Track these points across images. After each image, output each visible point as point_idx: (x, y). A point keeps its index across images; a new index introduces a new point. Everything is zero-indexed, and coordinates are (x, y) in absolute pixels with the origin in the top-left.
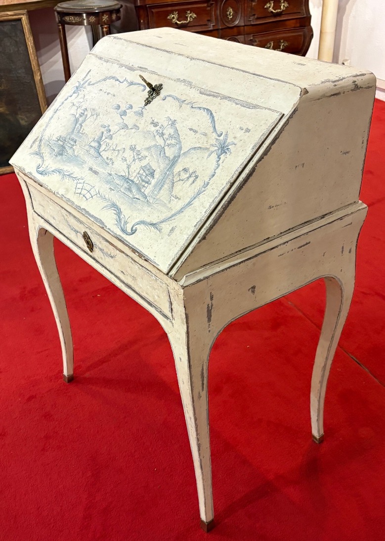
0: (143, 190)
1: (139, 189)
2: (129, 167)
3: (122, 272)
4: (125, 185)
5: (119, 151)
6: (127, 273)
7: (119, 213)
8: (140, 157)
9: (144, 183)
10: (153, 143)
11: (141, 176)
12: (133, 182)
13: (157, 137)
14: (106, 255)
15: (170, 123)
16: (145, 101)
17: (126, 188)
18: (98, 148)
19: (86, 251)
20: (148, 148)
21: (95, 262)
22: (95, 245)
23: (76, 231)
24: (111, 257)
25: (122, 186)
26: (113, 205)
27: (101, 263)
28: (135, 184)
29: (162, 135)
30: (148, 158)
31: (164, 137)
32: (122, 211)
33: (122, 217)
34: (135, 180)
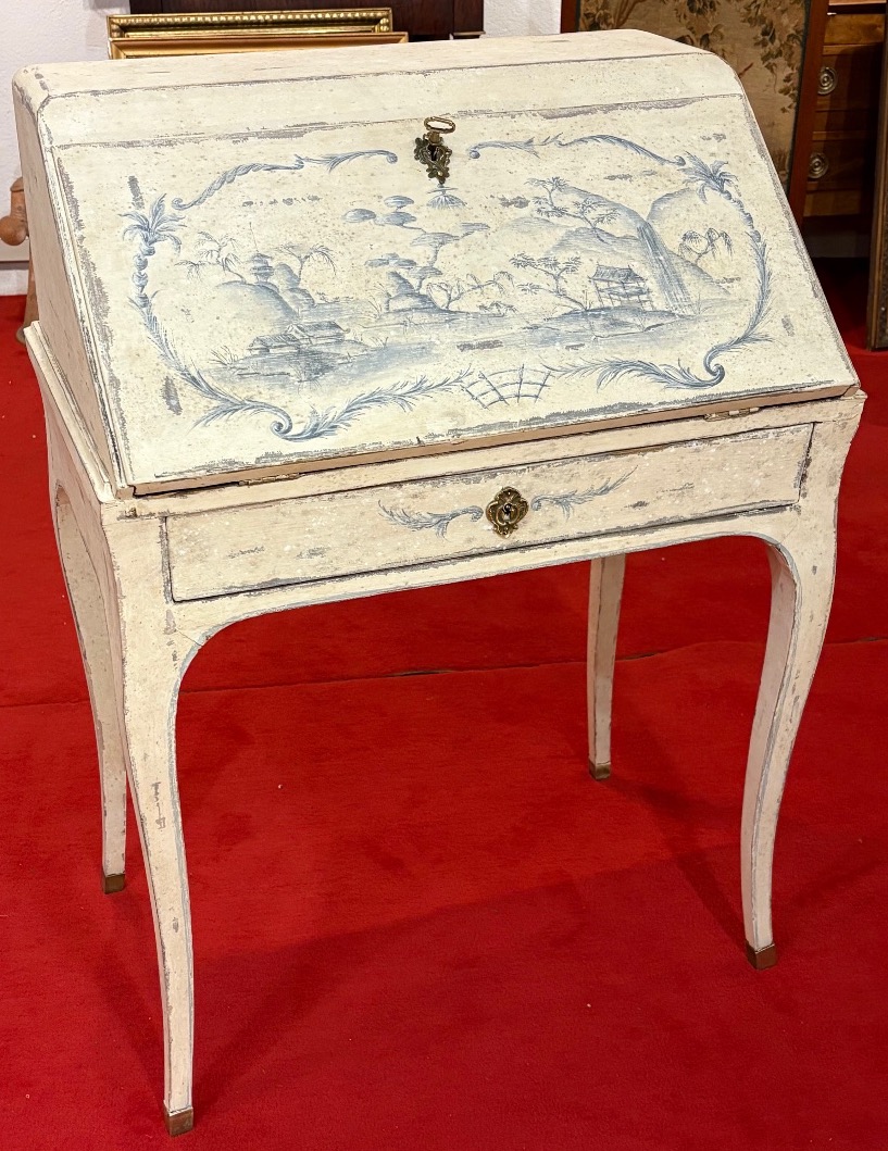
0: (647, 307)
1: (638, 312)
2: (560, 293)
3: (635, 506)
4: (598, 323)
5: (494, 282)
6: (660, 494)
7: (647, 369)
8: (562, 266)
9: (636, 298)
10: (561, 233)
11: (611, 292)
12: (609, 308)
13: (554, 219)
14: (582, 500)
15: (550, 187)
16: (431, 176)
17: (605, 326)
18: (427, 304)
19: (474, 551)
20: (562, 245)
21: (517, 553)
22: (538, 501)
23: (442, 521)
24: (605, 490)
25: (592, 328)
26: (617, 366)
27: (544, 541)
28: (616, 308)
29: (561, 212)
30: (584, 259)
31: (569, 212)
32: (647, 361)
33: (662, 369)
34: (607, 303)
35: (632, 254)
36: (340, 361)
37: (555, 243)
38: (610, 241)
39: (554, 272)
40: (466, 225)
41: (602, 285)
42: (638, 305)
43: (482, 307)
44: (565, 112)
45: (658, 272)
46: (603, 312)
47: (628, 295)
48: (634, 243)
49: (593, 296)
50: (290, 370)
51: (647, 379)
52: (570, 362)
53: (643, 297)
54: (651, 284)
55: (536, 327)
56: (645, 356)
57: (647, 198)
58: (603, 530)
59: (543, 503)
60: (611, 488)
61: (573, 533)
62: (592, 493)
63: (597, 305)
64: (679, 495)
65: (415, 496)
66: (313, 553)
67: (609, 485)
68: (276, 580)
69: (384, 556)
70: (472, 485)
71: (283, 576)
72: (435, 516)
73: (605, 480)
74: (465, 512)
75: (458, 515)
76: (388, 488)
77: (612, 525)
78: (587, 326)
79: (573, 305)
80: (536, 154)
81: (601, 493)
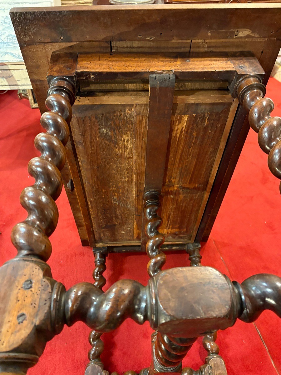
3: (18, 81)
6: (22, 79)
8: (2, 33)
11: (10, 39)
12: (8, 42)
15: (5, 18)
17: (6, 45)
20: (4, 29)
25: (4, 45)
26: (6, 53)
28: (10, 42)
29: (5, 23)
32: (12, 53)
33: (15, 55)
42: (14, 42)
44: (13, 3)
49: (6, 39)
51: (12, 56)
58: (13, 84)
63: (6, 41)
79: (2, 41)
81: (9, 77)
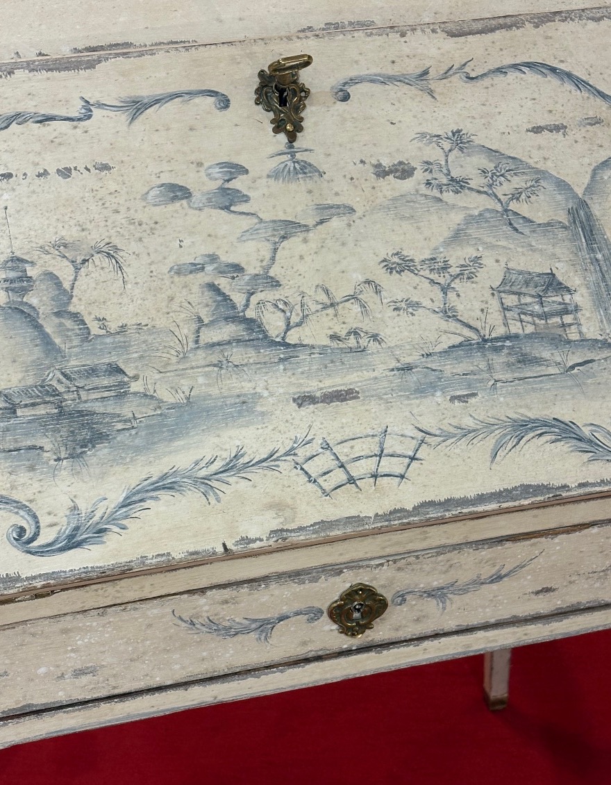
0: (574, 336)
1: (559, 341)
2: (449, 313)
3: (537, 593)
4: (499, 360)
5: (353, 297)
6: (573, 578)
7: (565, 431)
8: (454, 270)
9: (557, 320)
10: (457, 218)
11: (522, 310)
12: (517, 336)
13: (449, 196)
14: (464, 590)
15: (447, 145)
16: (277, 130)
17: (509, 365)
18: (254, 332)
19: (310, 655)
20: (457, 237)
21: (372, 654)
22: (402, 596)
23: (265, 627)
24: (498, 578)
25: (490, 368)
26: (522, 428)
27: (409, 637)
28: (529, 337)
29: (459, 185)
30: (488, 261)
31: (473, 184)
32: (566, 419)
33: (586, 431)
34: (515, 328)
35: (558, 251)
36: (120, 426)
37: (447, 234)
38: (527, 231)
39: (442, 280)
40: (322, 208)
41: (511, 300)
42: (560, 331)
43: (334, 337)
44: (479, 26)
45: (592, 278)
46: (508, 343)
47: (545, 316)
48: (562, 234)
49: (495, 317)
50: (46, 443)
51: (563, 447)
52: (454, 422)
53: (568, 319)
54: (582, 298)
55: (408, 368)
56: (564, 412)
57: (586, 161)
58: (493, 621)
59: (408, 597)
60: (505, 576)
61: (451, 625)
62: (479, 583)
63: (500, 331)
64: (600, 578)
65: (226, 602)
66: (79, 673)
67: (503, 572)
68: (29, 705)
69: (183, 668)
70: (307, 585)
71: (39, 700)
72: (255, 621)
73: (497, 568)
74: (297, 614)
75: (288, 617)
76: (186, 596)
77: (505, 614)
78: (483, 365)
79: (467, 333)
80: (431, 93)
81: (492, 582)
